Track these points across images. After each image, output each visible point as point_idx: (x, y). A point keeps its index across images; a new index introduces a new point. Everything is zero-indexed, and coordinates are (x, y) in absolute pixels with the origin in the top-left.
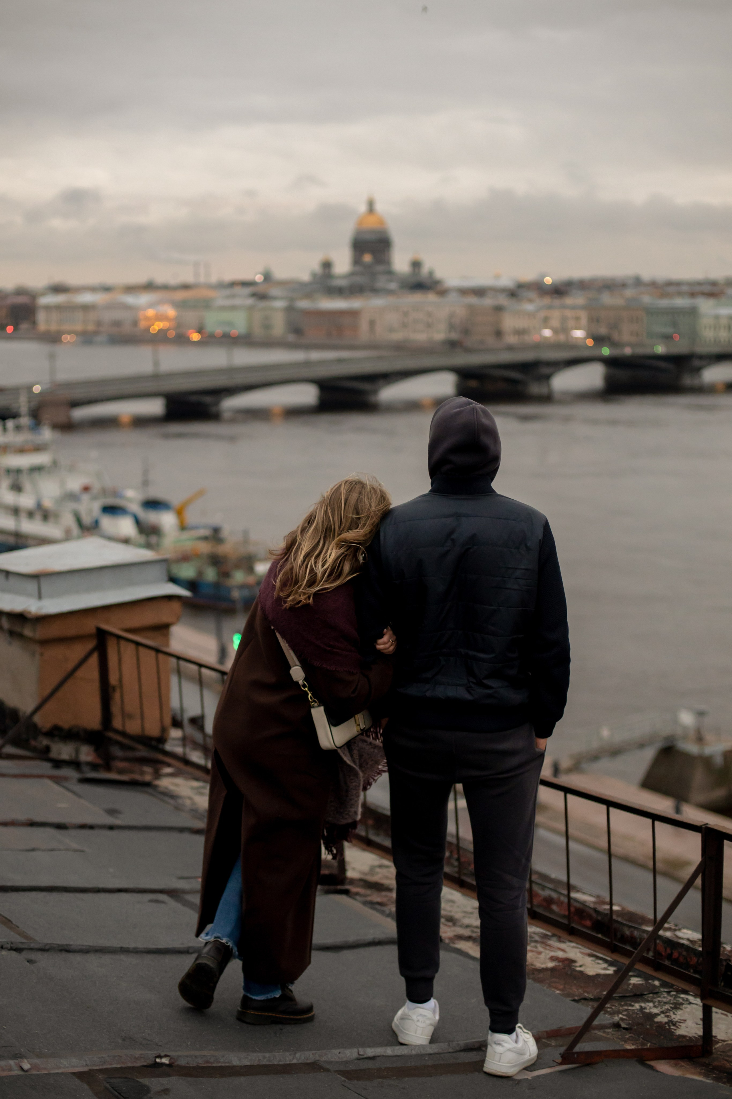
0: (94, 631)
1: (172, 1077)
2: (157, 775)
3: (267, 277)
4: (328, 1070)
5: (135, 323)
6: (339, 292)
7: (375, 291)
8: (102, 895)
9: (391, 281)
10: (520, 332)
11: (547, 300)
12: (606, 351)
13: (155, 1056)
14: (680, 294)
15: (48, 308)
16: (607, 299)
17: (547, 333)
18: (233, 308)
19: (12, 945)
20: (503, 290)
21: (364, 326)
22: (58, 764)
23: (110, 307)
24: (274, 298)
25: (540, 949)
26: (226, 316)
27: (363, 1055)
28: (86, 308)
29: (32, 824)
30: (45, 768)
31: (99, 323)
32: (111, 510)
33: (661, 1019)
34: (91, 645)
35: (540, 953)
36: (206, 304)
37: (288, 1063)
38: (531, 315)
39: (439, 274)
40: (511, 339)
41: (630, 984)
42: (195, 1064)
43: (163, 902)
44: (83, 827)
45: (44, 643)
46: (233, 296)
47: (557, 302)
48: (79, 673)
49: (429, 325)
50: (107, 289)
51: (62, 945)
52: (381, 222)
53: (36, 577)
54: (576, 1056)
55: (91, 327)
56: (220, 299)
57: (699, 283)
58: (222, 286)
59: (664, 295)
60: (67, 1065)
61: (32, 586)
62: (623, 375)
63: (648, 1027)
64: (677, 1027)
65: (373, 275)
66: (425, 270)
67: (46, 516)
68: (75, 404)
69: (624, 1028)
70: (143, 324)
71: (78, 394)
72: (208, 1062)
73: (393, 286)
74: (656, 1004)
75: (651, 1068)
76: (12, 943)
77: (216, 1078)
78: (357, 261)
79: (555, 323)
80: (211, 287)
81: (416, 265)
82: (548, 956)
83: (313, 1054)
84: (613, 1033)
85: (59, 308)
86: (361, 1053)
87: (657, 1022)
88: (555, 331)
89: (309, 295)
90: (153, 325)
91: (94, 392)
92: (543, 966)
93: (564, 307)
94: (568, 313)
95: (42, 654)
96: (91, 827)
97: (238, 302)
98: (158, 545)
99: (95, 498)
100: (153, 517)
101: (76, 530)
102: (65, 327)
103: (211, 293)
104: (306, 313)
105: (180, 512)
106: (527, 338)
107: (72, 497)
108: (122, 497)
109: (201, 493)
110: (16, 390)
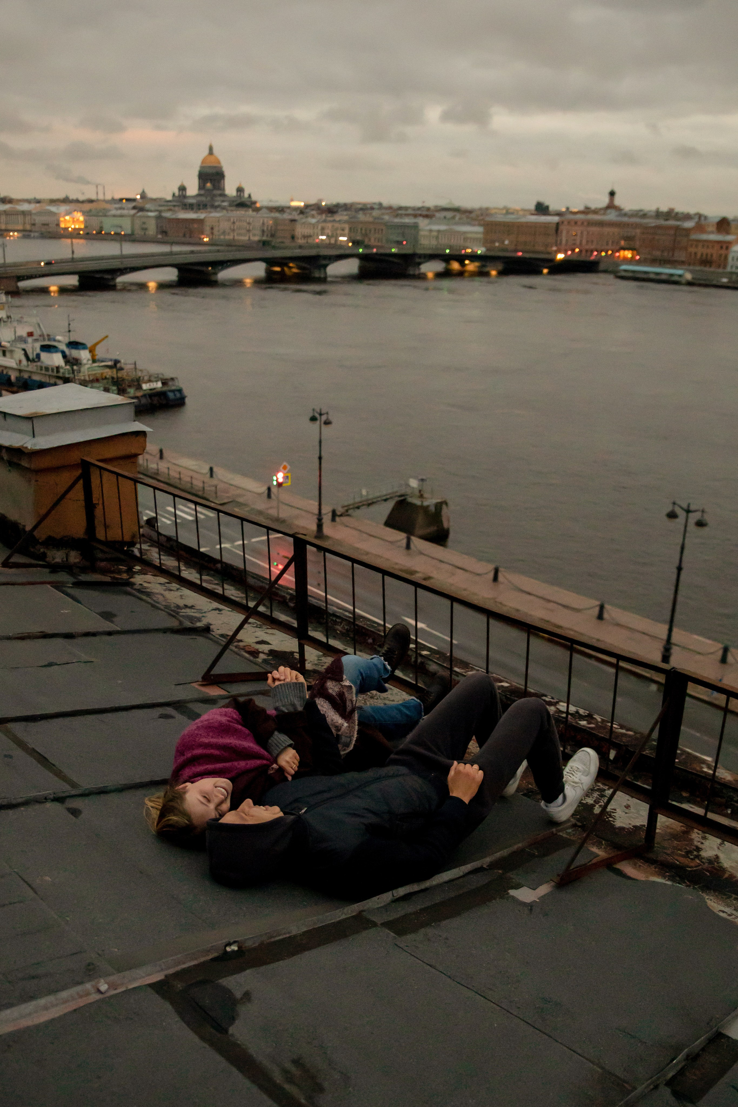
3: (143, 196)
5: (58, 225)
6: (191, 207)
7: (214, 207)
9: (223, 201)
10: (306, 237)
11: (323, 217)
12: (360, 251)
14: (407, 215)
16: (361, 217)
17: (323, 237)
18: (122, 216)
20: (296, 209)
21: (207, 230)
23: (40, 213)
24: (149, 210)
26: (117, 222)
28: (24, 213)
31: (34, 224)
32: (47, 348)
36: (104, 213)
38: (314, 226)
39: (254, 198)
40: (301, 241)
46: (121, 208)
47: (330, 218)
49: (249, 231)
50: (38, 202)
52: (218, 162)
55: (28, 227)
56: (113, 210)
57: (419, 209)
58: (113, 201)
59: (397, 216)
62: (370, 266)
65: (213, 197)
66: (246, 194)
68: (21, 278)
70: (62, 225)
71: (22, 272)
73: (225, 204)
78: (201, 187)
79: (328, 231)
80: (107, 202)
81: (240, 190)
85: (6, 213)
88: (328, 237)
89: (171, 209)
90: (70, 226)
93: (334, 221)
94: (337, 225)
97: (125, 212)
98: (79, 371)
99: (36, 340)
100: (74, 353)
101: (24, 362)
102: (10, 227)
103: (108, 206)
104: (170, 220)
105: (92, 351)
106: (310, 241)
107: (21, 339)
108: (53, 339)
109: (106, 338)
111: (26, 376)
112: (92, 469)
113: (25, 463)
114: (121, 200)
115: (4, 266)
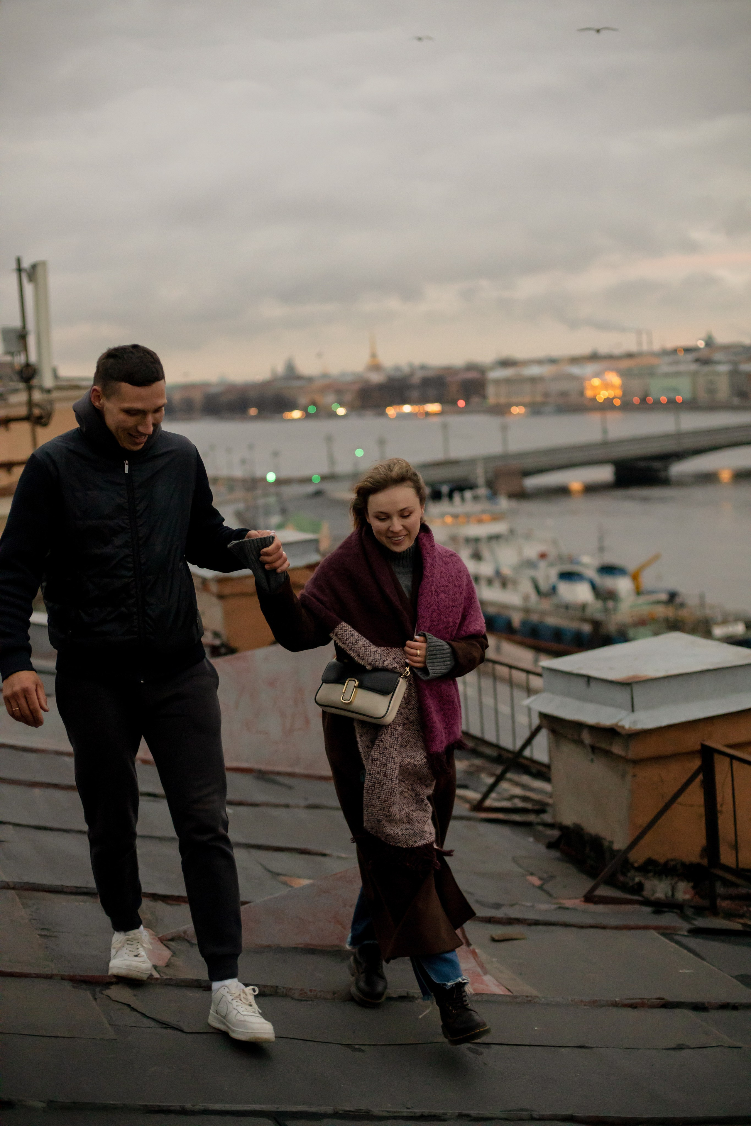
3: (709, 343)
5: (582, 393)
15: (497, 382)
18: (677, 374)
23: (556, 378)
24: (718, 363)
26: (671, 382)
28: (533, 380)
31: (546, 395)
32: (568, 576)
36: (650, 372)
46: (676, 363)
50: (554, 361)
53: (627, 685)
55: (539, 399)
56: (664, 366)
58: (665, 353)
61: (622, 695)
67: (504, 583)
68: (527, 473)
70: (589, 393)
71: (529, 463)
80: (654, 355)
85: (508, 381)
90: (600, 394)
91: (545, 461)
97: (682, 368)
98: (615, 610)
99: (552, 565)
100: (609, 582)
101: (533, 597)
102: (514, 400)
103: (655, 361)
105: (635, 577)
107: (530, 564)
108: (578, 563)
109: (656, 558)
110: (472, 462)
111: (535, 618)
112: (717, 757)
113: (617, 749)
114: (675, 351)
115: (505, 457)
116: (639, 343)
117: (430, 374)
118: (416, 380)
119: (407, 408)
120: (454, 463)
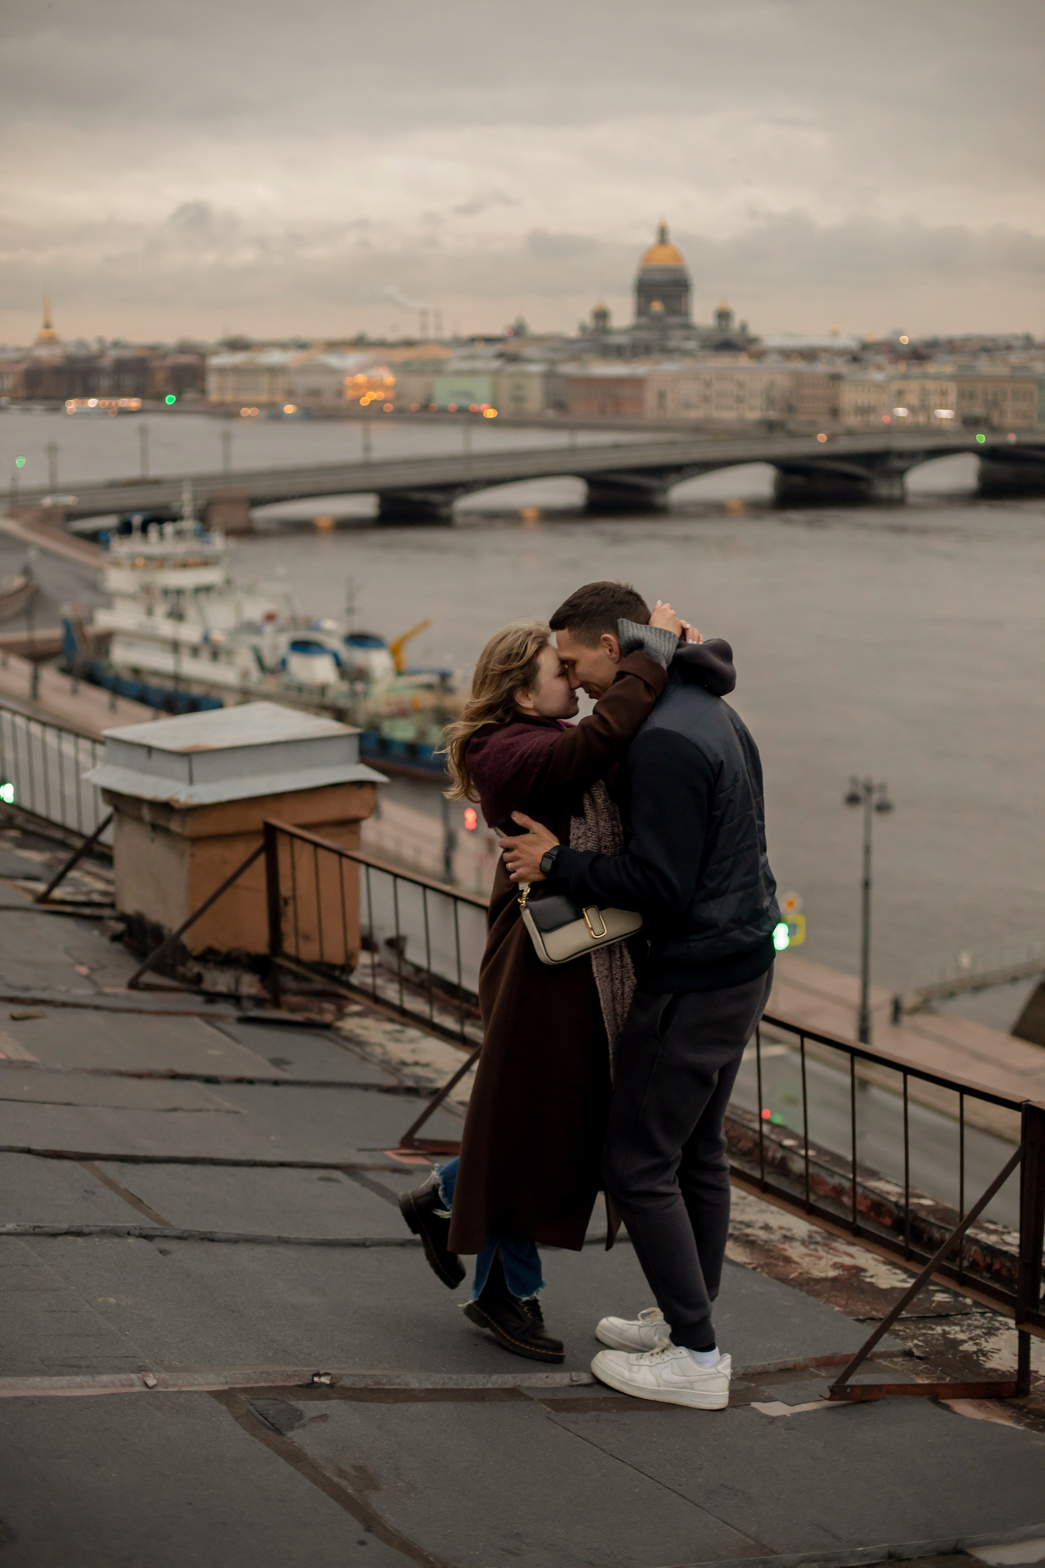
0: (261, 826)
1: (333, 1401)
2: (341, 1014)
3: (519, 331)
4: (531, 1399)
5: (340, 393)
6: (617, 352)
7: (667, 352)
8: (259, 1170)
9: (687, 338)
10: (864, 411)
11: (902, 367)
12: (981, 439)
13: (312, 1373)
15: (222, 371)
16: (984, 366)
17: (901, 412)
18: (472, 373)
19: (141, 1231)
20: (842, 353)
21: (650, 399)
22: (212, 997)
23: (306, 370)
24: (529, 361)
25: (821, 1253)
26: (462, 384)
27: (577, 1381)
28: (273, 371)
29: (174, 1076)
30: (196, 1002)
32: (302, 646)
33: (969, 1347)
34: (257, 843)
35: (820, 1258)
36: (436, 368)
37: (481, 1387)
38: (880, 387)
39: (754, 330)
40: (852, 421)
41: (933, 1301)
42: (363, 1386)
43: (336, 1181)
44: (240, 1081)
45: (196, 840)
46: (473, 357)
47: (916, 370)
48: (241, 881)
49: (740, 400)
50: (302, 346)
51: (204, 1233)
52: (677, 257)
53: (186, 755)
54: (849, 1390)
55: (280, 398)
56: (455, 361)
58: (457, 342)
60: (203, 1382)
61: (181, 767)
62: (1004, 471)
63: (950, 1356)
64: (988, 1358)
65: (665, 330)
66: (735, 324)
67: (216, 654)
68: (257, 502)
69: (918, 1358)
70: (350, 394)
71: (261, 488)
72: (378, 1383)
73: (691, 345)
74: (965, 1328)
75: (947, 1408)
76: (141, 1229)
77: (388, 1403)
78: (642, 311)
79: (913, 399)
80: (442, 343)
81: (723, 316)
82: (831, 1263)
83: (512, 1377)
84: (903, 1363)
85: (236, 370)
86: (575, 1378)
87: (962, 1351)
88: (912, 410)
89: (574, 358)
90: (364, 396)
91: (282, 487)
92: (823, 1275)
93: (926, 376)
94: (930, 385)
95: (192, 855)
96: (251, 1082)
97: (479, 365)
98: (366, 694)
99: (281, 630)
100: (358, 657)
101: (255, 675)
102: (245, 397)
103: (445, 353)
104: (572, 381)
105: (395, 652)
106: (872, 418)
107: (252, 628)
108: (317, 628)
109: (425, 625)
110: (177, 482)
113: (175, 826)
114: (471, 341)
115: (226, 477)
116: (424, 327)
117: (126, 354)
118: (107, 362)
119: (92, 402)
120: (156, 482)
